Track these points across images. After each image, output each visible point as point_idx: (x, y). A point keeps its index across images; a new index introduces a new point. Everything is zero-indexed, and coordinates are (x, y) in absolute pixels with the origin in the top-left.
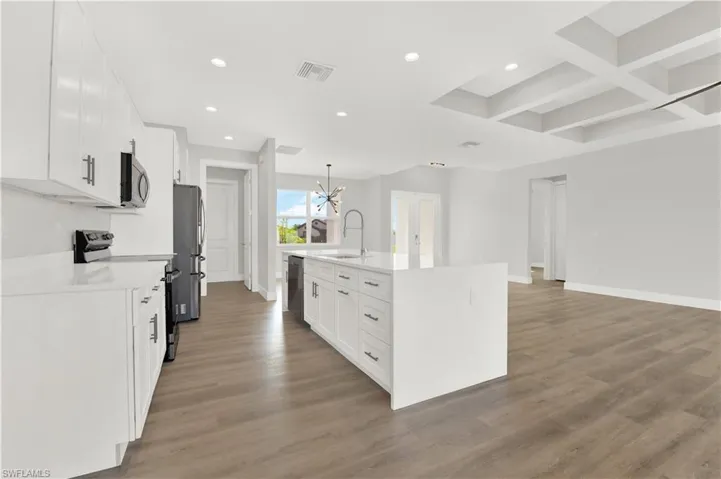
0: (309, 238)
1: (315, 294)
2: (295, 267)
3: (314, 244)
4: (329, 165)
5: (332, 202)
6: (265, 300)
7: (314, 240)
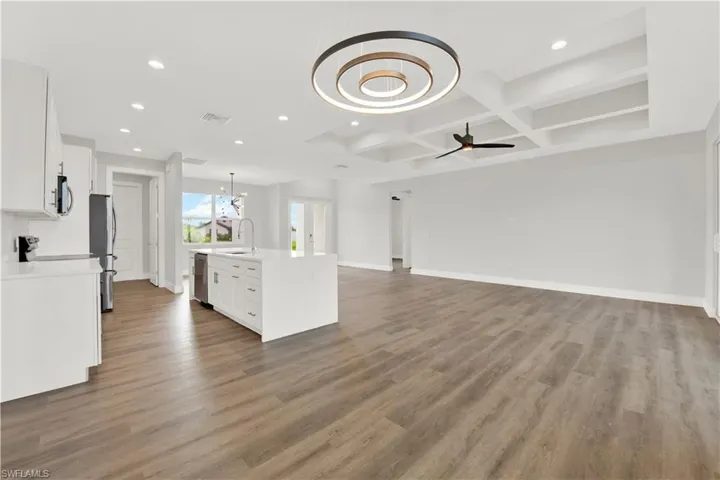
0: (214, 237)
1: (216, 281)
2: (200, 262)
3: (221, 243)
4: (232, 174)
5: (235, 206)
6: (172, 293)
7: (220, 238)
